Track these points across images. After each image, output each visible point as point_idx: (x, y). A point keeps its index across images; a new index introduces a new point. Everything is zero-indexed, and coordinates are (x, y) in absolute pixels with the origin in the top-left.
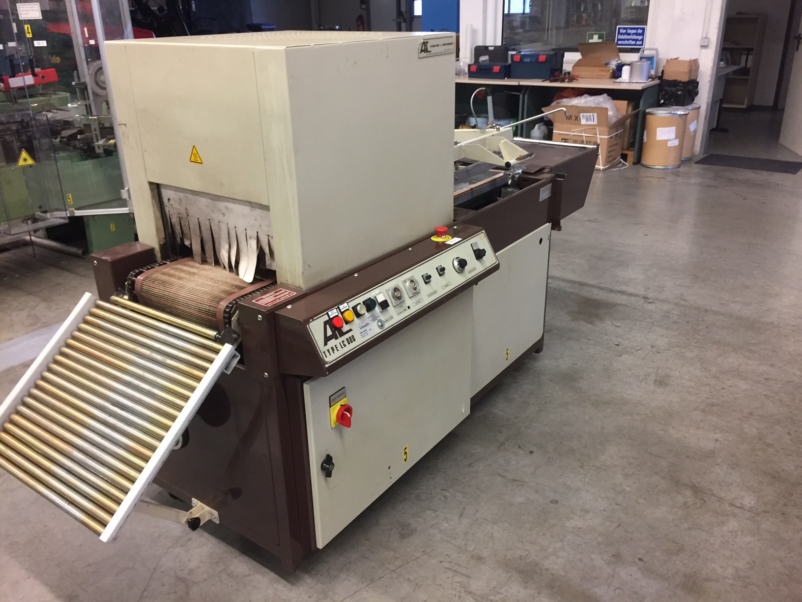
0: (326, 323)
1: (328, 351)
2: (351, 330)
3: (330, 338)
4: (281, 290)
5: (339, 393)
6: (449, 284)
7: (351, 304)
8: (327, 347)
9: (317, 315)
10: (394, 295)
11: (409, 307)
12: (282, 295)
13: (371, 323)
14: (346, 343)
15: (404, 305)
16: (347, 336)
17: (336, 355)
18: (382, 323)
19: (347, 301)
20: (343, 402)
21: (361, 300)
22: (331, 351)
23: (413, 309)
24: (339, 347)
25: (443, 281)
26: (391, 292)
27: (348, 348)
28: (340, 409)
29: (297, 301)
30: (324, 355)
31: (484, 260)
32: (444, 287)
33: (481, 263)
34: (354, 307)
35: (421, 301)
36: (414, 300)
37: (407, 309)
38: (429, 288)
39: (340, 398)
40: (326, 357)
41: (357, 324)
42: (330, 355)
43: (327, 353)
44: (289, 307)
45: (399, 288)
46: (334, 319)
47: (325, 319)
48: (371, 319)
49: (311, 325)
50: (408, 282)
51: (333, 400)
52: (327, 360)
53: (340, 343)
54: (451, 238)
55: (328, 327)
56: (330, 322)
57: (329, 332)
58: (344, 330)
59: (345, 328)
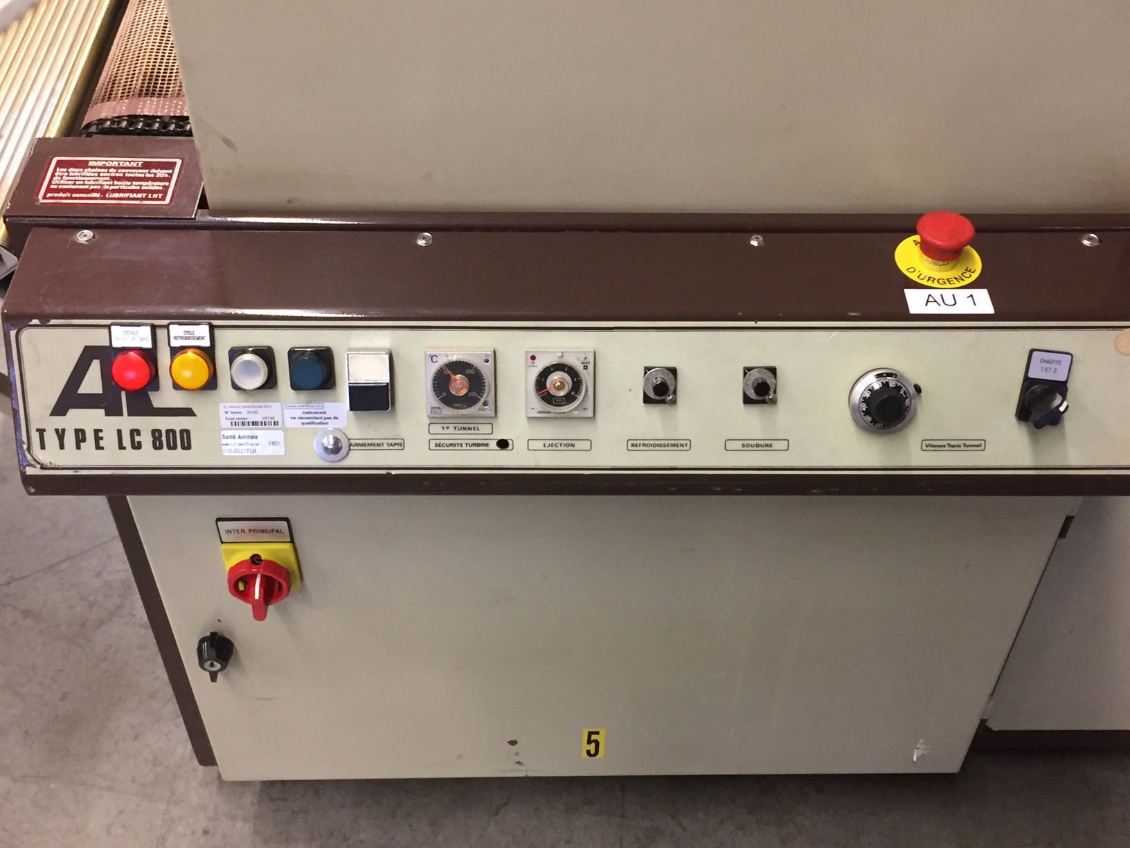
0: (89, 354)
1: (61, 434)
2: (188, 412)
3: (90, 402)
4: (172, 166)
5: (262, 525)
6: (776, 445)
7: (228, 339)
8: (59, 422)
9: (72, 315)
10: (441, 382)
11: (503, 444)
12: (135, 186)
13: (289, 423)
14: (146, 439)
15: (485, 429)
16: (163, 423)
17: (86, 458)
18: (345, 444)
19: (215, 322)
20: (266, 551)
21: (282, 342)
22: (70, 439)
23: (519, 458)
24: (109, 439)
25: (753, 422)
26: (434, 368)
27: (148, 458)
28: (242, 562)
29: (128, 233)
30: (35, 437)
31: (1063, 435)
32: (738, 445)
33: (1034, 440)
34: (234, 353)
35: (578, 445)
36: (549, 431)
37: (493, 445)
38: (652, 421)
39: (265, 537)
40: (43, 447)
41: (226, 404)
42: (62, 447)
43: (52, 439)
44: (84, 236)
45: (486, 370)
46: (120, 358)
47: (97, 338)
48: (298, 413)
49: (27, 334)
50: (541, 364)
51: (229, 532)
52: (42, 456)
53: (119, 432)
54: (968, 281)
55: (95, 366)
56: (107, 355)
57: (92, 383)
58: (159, 401)
59: (165, 397)
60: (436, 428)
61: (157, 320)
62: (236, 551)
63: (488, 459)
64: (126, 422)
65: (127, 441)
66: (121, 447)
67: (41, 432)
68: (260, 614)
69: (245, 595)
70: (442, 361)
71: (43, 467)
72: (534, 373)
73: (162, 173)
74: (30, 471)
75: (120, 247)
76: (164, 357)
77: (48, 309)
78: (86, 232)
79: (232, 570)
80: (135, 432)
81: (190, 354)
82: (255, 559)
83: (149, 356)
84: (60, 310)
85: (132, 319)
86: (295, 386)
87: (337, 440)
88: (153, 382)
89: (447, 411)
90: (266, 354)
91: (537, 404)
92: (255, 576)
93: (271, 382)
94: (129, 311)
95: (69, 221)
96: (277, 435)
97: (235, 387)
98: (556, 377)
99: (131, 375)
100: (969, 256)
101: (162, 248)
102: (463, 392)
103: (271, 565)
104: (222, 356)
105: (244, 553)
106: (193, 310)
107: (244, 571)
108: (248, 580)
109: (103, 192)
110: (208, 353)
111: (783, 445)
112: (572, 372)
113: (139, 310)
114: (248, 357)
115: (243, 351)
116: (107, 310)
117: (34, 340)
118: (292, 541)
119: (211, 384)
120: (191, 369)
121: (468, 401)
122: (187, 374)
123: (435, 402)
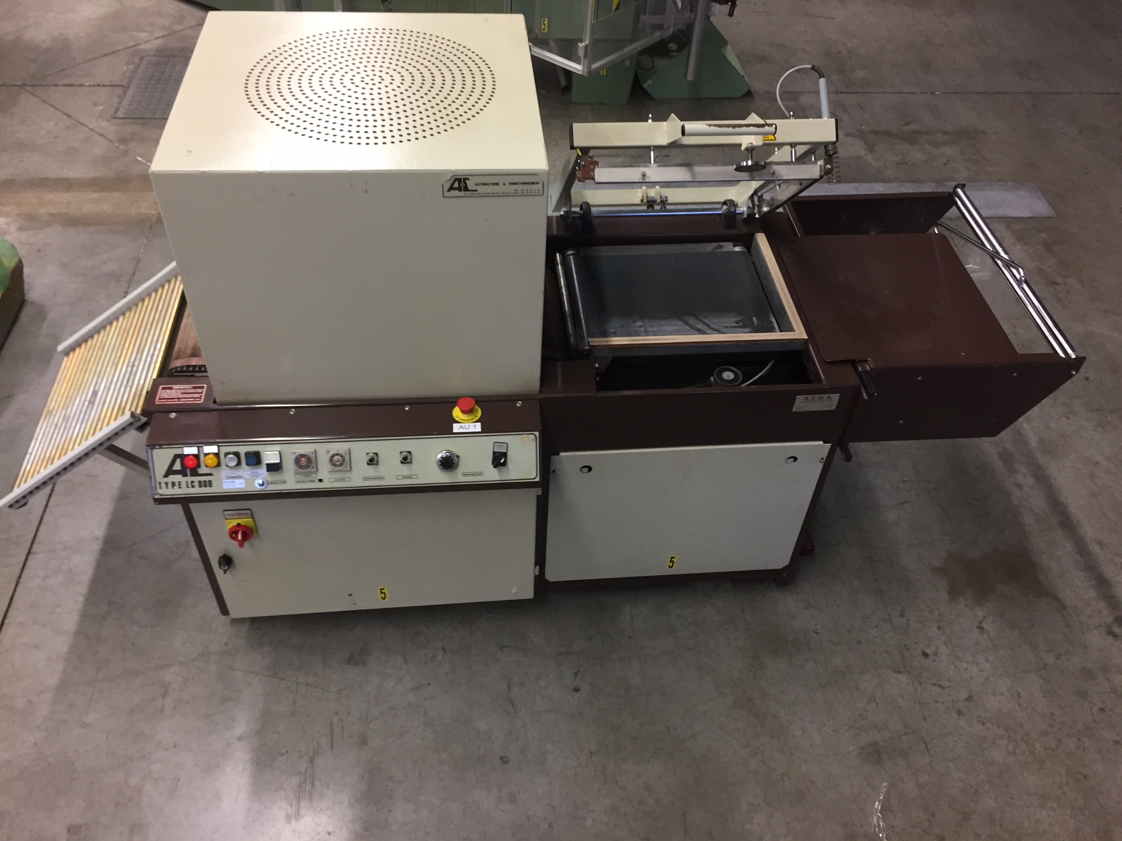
0: (176, 456)
1: (167, 484)
2: (211, 475)
3: (177, 472)
4: (202, 387)
5: (240, 512)
6: (414, 477)
7: (225, 449)
8: (166, 480)
9: (170, 444)
10: (297, 460)
11: (320, 480)
12: (190, 396)
13: (246, 477)
14: (196, 484)
15: (314, 475)
16: (202, 479)
17: (176, 492)
18: (266, 483)
19: (220, 444)
20: (242, 521)
21: (243, 450)
22: (170, 485)
23: (327, 485)
24: (183, 485)
25: (405, 470)
26: (295, 456)
27: (198, 491)
28: (234, 526)
29: (189, 414)
30: (158, 485)
31: (508, 470)
32: (400, 477)
33: (499, 471)
34: (227, 454)
35: (346, 479)
36: (336, 476)
37: (317, 481)
38: (370, 471)
39: (241, 516)
40: (161, 488)
41: (224, 472)
42: (167, 488)
43: (163, 485)
44: (173, 415)
45: (313, 456)
46: (187, 458)
47: (178, 451)
48: (249, 473)
49: (155, 451)
50: (331, 453)
51: (228, 515)
52: (160, 491)
53: (187, 482)
54: (475, 420)
55: (178, 461)
56: (182, 457)
57: (177, 466)
58: (201, 471)
59: (203, 470)
60: (297, 476)
61: (199, 445)
62: (231, 522)
63: (316, 486)
64: (189, 479)
65: (190, 486)
66: (188, 487)
67: (160, 483)
68: (241, 545)
69: (235, 539)
70: (297, 454)
71: (161, 495)
72: (329, 456)
73: (199, 390)
74: (156, 497)
75: (187, 419)
76: (202, 457)
77: (162, 442)
78: (173, 413)
79: (231, 529)
80: (192, 482)
81: (211, 456)
82: (239, 525)
83: (197, 456)
84: (166, 443)
85: (190, 445)
86: (247, 465)
87: (263, 482)
88: (199, 465)
89: (301, 470)
90: (237, 454)
91: (330, 467)
92: (238, 531)
93: (239, 463)
94: (190, 442)
95: (167, 410)
96: (242, 481)
97: (227, 466)
98: (336, 457)
99: (190, 463)
100: (478, 411)
101: (201, 417)
102: (305, 464)
103: (245, 527)
104: (222, 456)
105: (234, 523)
106: (211, 441)
107: (234, 529)
108: (236, 533)
109: (179, 399)
110: (217, 455)
111: (415, 477)
112: (342, 456)
113: (193, 442)
114: (231, 456)
115: (229, 453)
116: (182, 442)
117: (158, 453)
118: (253, 517)
119: (219, 465)
120: (212, 461)
121: (307, 467)
122: (210, 461)
123: (296, 468)
